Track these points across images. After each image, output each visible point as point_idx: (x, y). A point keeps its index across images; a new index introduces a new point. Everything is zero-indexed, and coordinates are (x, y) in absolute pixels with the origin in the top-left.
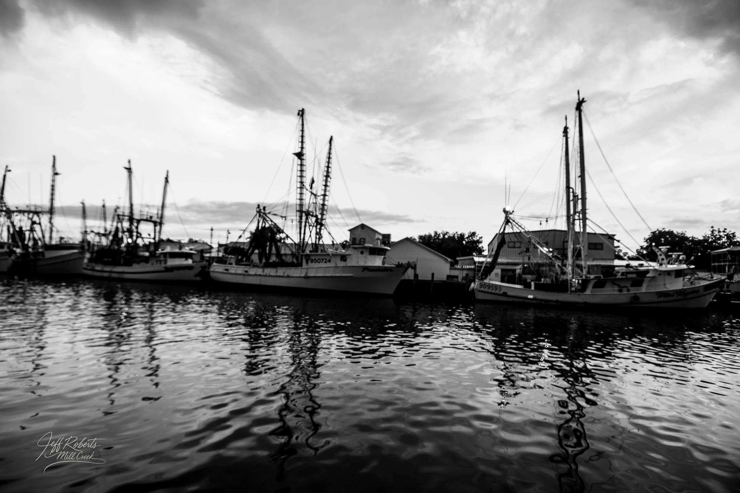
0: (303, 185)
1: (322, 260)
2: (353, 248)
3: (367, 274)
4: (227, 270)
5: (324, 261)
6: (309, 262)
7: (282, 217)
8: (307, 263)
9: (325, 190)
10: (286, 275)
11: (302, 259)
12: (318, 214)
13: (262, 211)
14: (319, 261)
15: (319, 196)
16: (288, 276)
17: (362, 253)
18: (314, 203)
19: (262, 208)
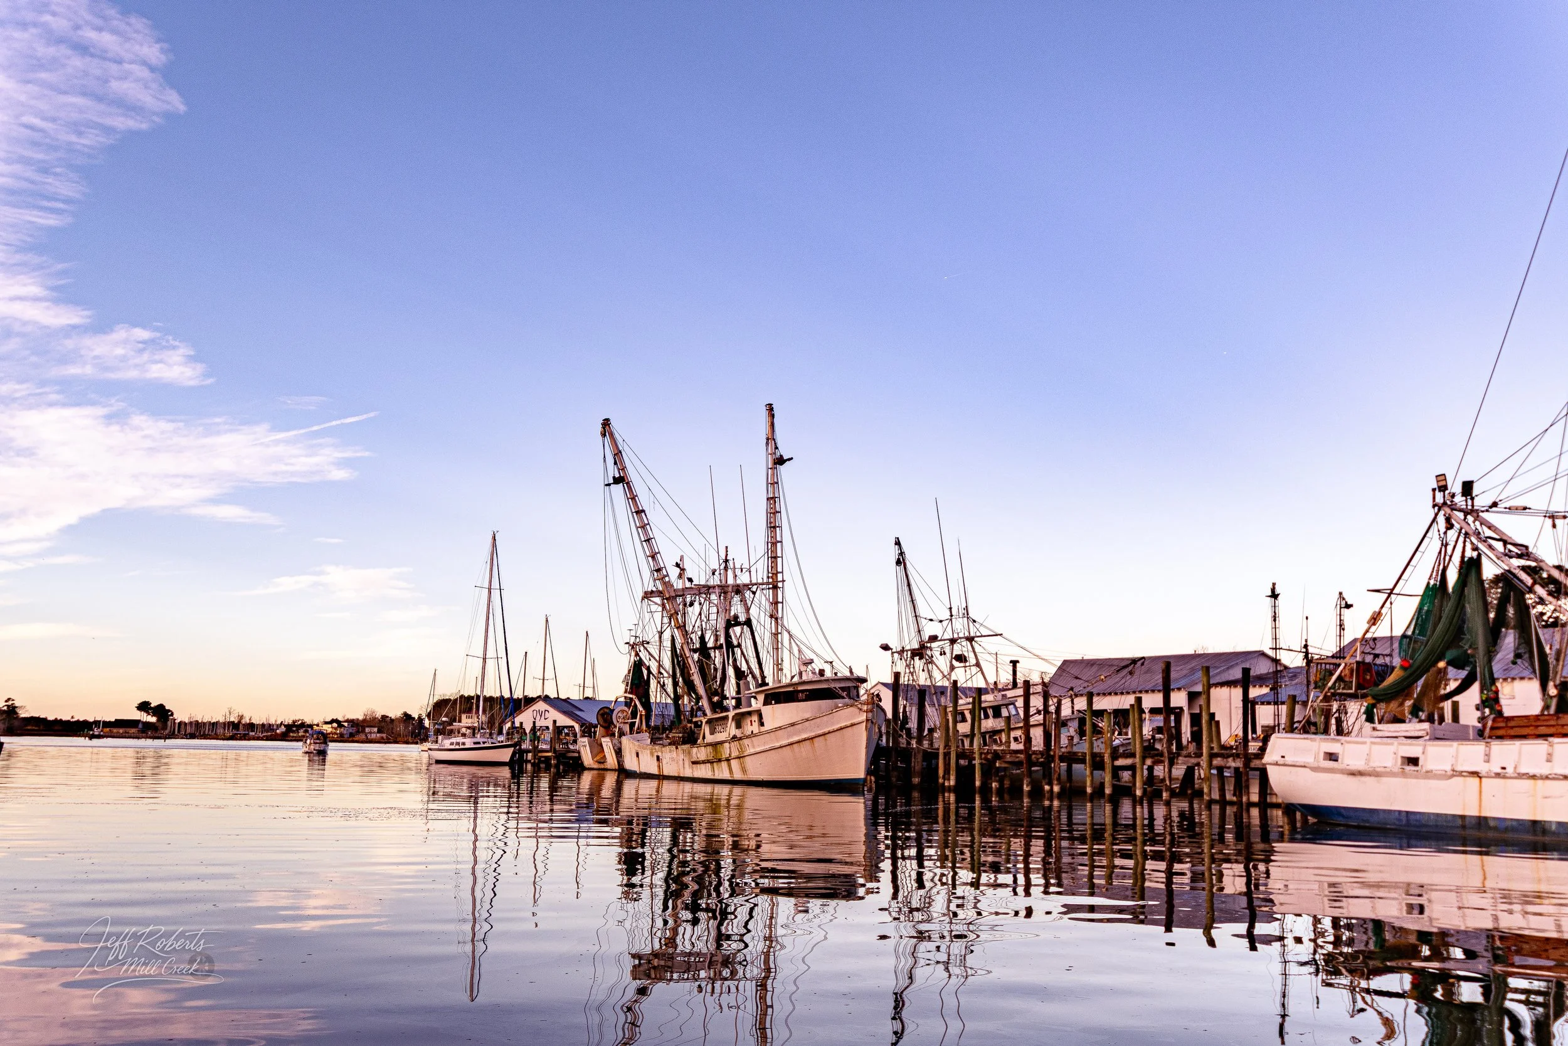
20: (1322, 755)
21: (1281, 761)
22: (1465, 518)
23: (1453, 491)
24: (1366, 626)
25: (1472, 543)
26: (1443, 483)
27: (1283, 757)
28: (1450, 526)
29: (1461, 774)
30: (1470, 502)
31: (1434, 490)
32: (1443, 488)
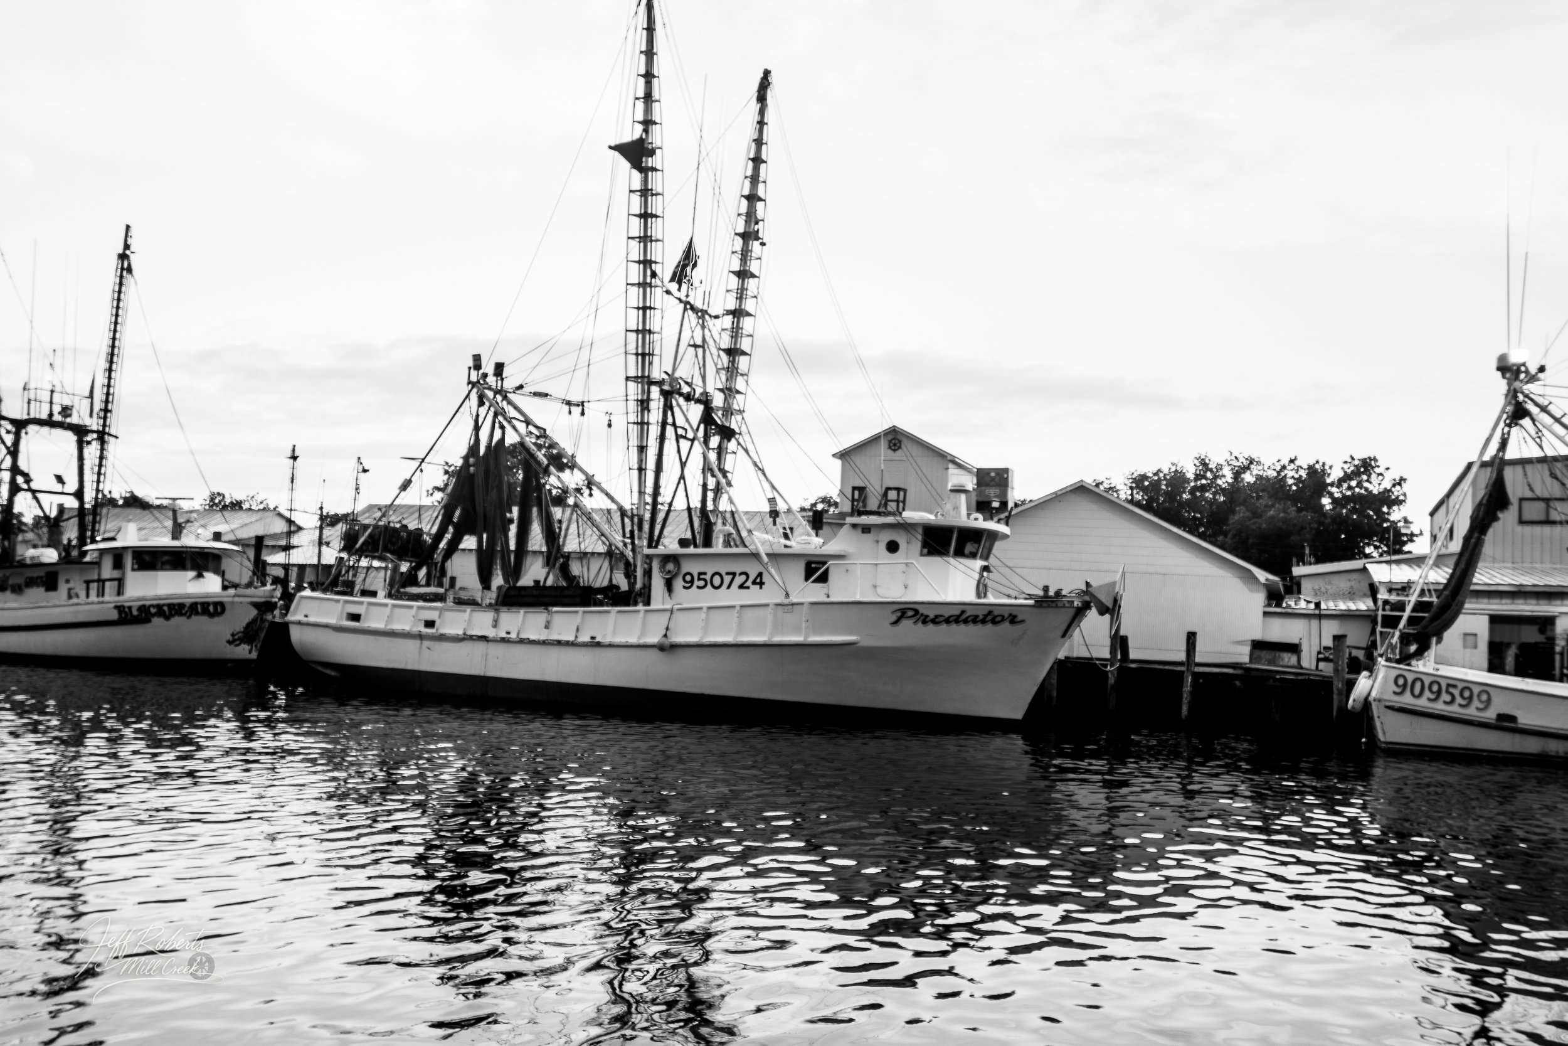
0: (654, 275)
1: (727, 579)
2: (854, 526)
3: (911, 634)
4: (355, 617)
5: (739, 580)
6: (678, 583)
7: (569, 403)
8: (669, 585)
9: (741, 295)
10: (585, 638)
11: (648, 573)
12: (710, 389)
13: (491, 380)
14: (717, 581)
15: (716, 317)
16: (594, 644)
17: (893, 547)
18: (695, 346)
19: (488, 368)
20: (345, 616)
21: (305, 620)
22: (495, 397)
23: (486, 371)
24: (398, 492)
25: (500, 422)
26: (478, 362)
27: (306, 616)
28: (481, 403)
29: (471, 638)
30: (499, 383)
31: (470, 368)
32: (478, 367)
